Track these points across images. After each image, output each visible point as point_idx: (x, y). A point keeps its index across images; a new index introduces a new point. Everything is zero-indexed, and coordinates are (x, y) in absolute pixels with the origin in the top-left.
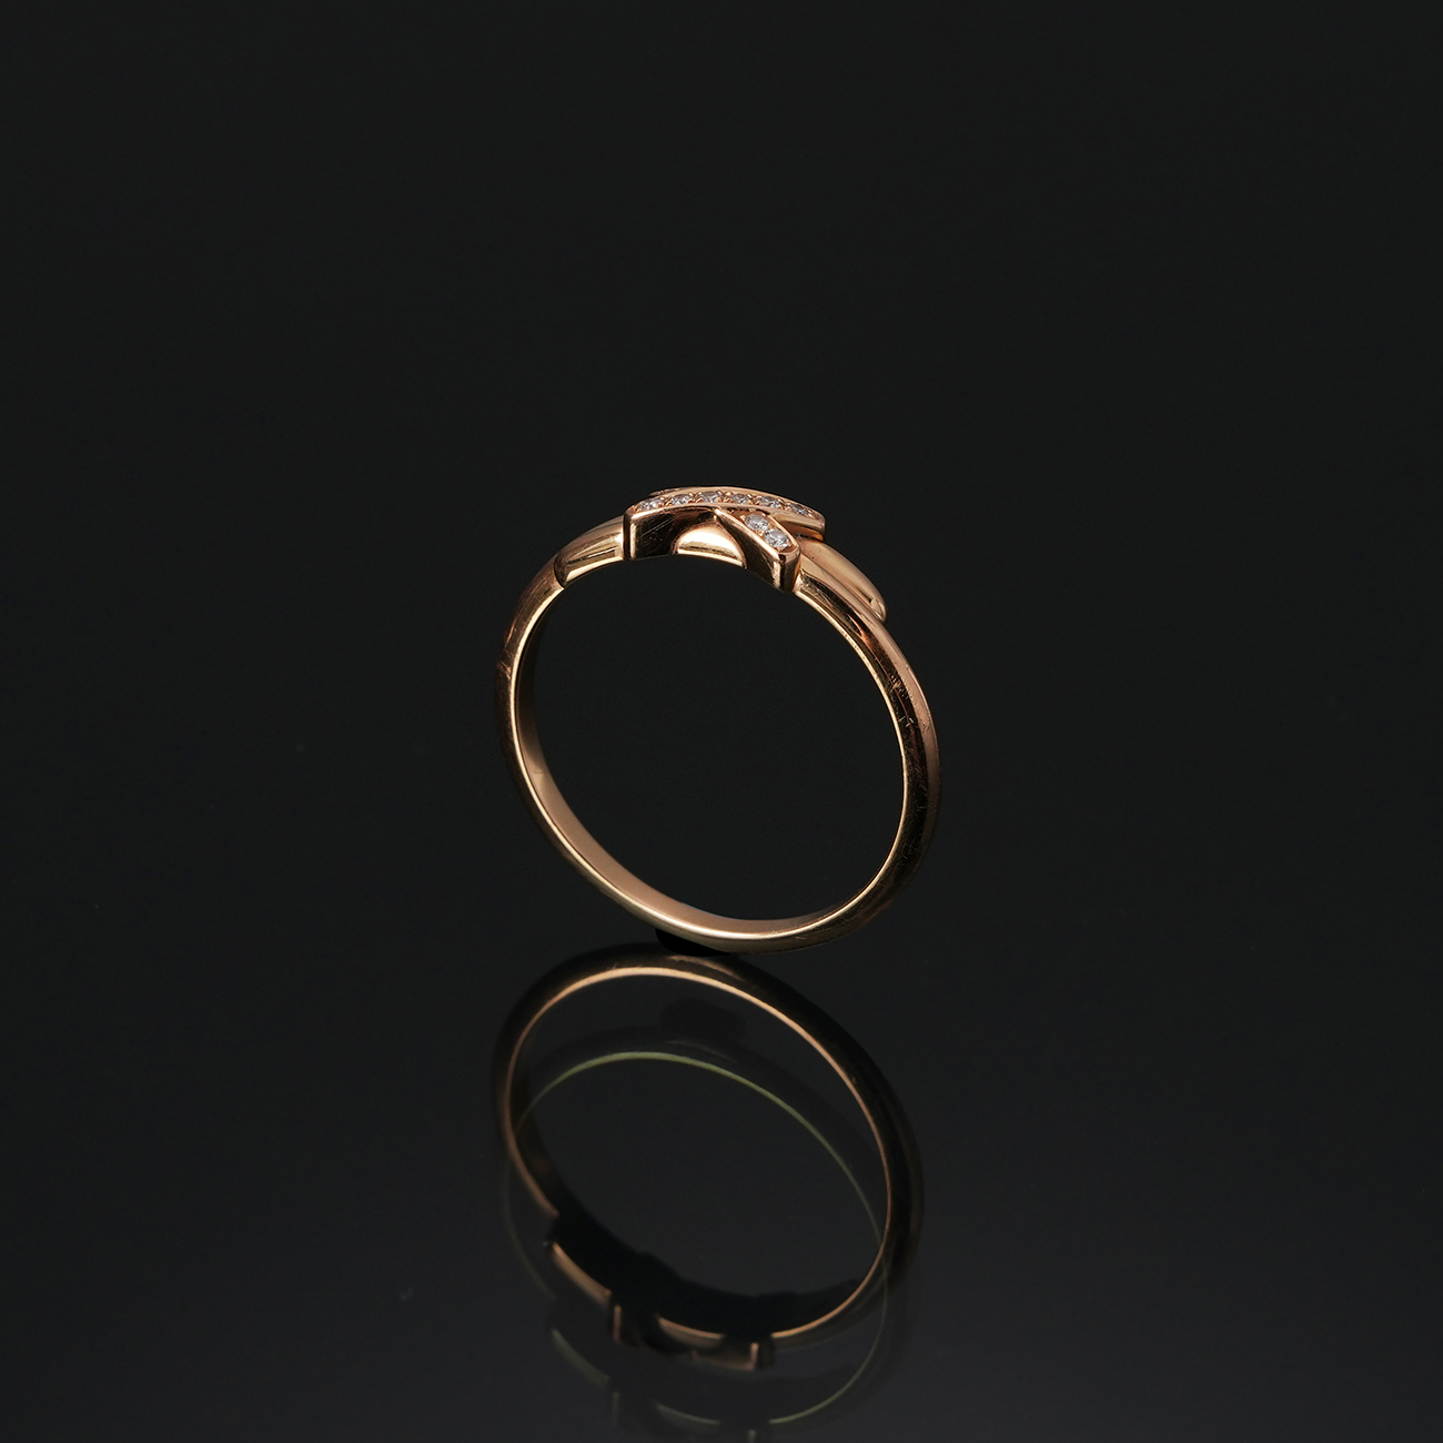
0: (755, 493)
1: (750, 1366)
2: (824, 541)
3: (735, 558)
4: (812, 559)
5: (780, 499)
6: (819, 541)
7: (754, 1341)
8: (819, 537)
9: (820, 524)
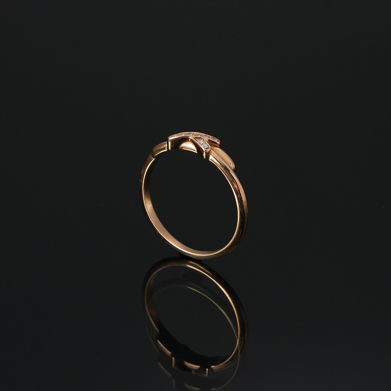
0: (202, 134)
1: (207, 375)
2: (220, 147)
3: (194, 150)
4: (215, 152)
5: (209, 136)
6: (218, 147)
7: (207, 368)
8: (218, 146)
9: (218, 143)
